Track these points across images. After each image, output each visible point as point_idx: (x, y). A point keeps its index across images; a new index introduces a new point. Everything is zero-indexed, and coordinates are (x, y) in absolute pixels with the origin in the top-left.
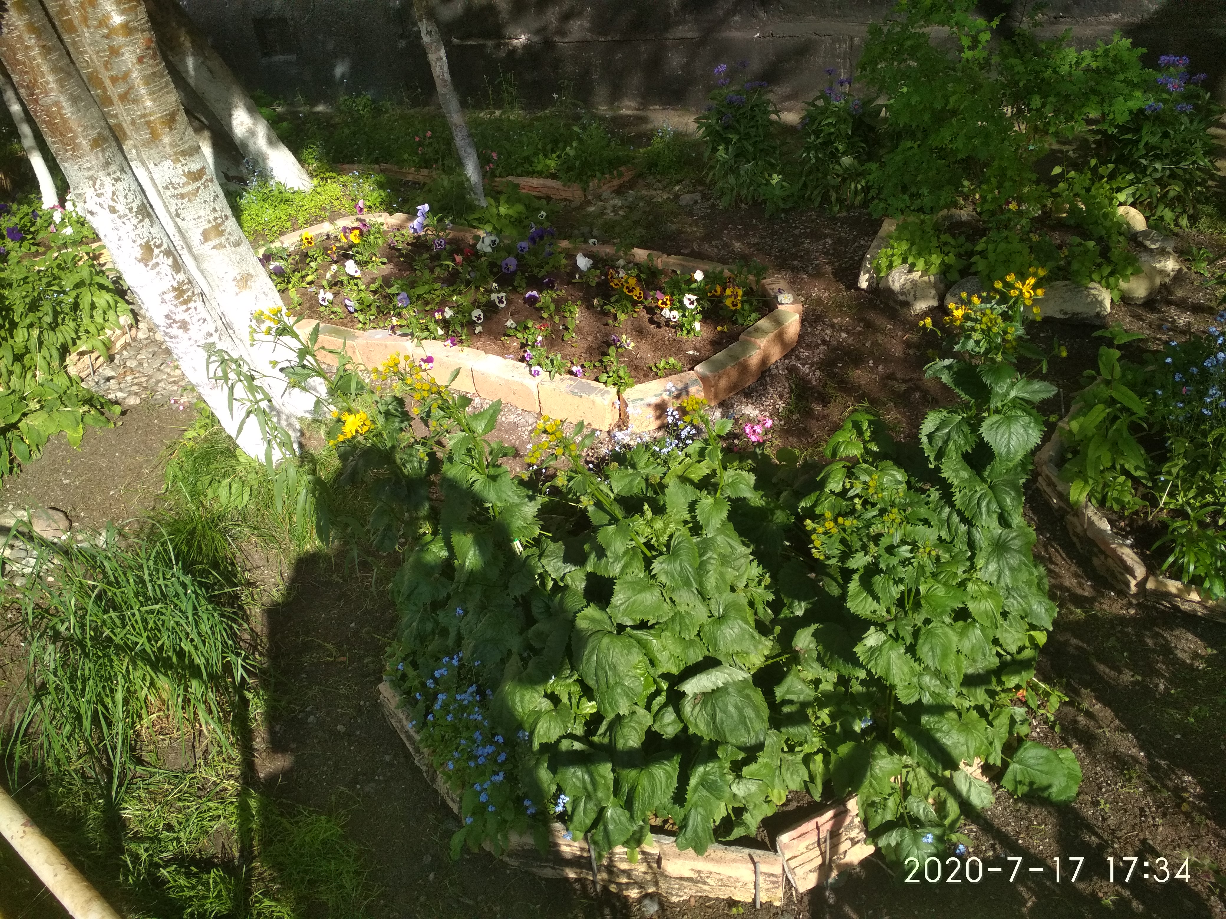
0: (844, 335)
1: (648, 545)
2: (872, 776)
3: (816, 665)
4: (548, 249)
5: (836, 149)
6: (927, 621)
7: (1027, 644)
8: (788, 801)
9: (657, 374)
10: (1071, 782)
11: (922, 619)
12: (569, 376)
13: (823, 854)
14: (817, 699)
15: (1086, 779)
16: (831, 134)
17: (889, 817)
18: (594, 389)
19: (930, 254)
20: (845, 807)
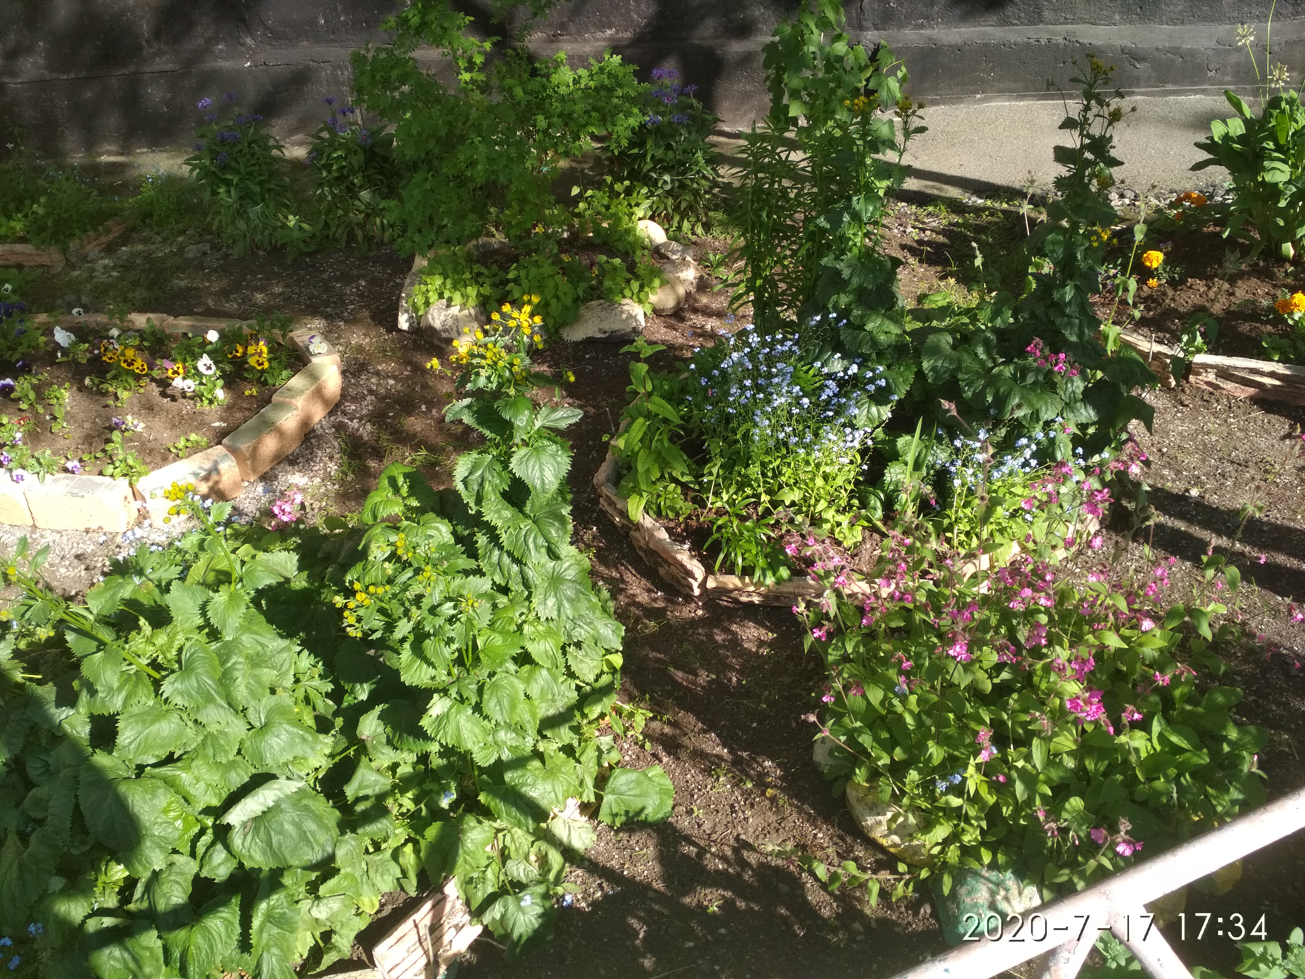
0: (391, 382)
1: (154, 664)
2: (465, 852)
3: (388, 750)
4: (18, 326)
5: (352, 183)
6: (491, 675)
7: (606, 669)
8: (382, 905)
9: (178, 456)
10: (665, 798)
11: (486, 674)
12: (64, 475)
13: (426, 952)
14: (395, 786)
15: (678, 790)
16: (344, 167)
17: (490, 890)
18: (98, 485)
19: (465, 286)
20: (443, 893)
